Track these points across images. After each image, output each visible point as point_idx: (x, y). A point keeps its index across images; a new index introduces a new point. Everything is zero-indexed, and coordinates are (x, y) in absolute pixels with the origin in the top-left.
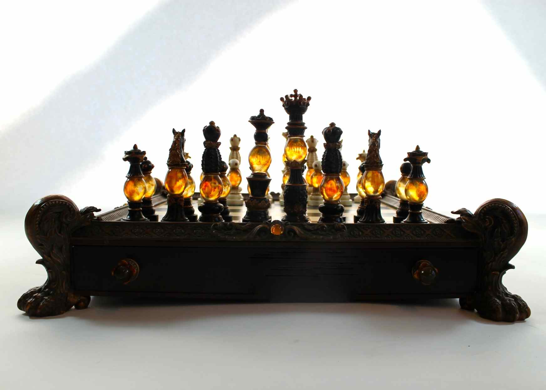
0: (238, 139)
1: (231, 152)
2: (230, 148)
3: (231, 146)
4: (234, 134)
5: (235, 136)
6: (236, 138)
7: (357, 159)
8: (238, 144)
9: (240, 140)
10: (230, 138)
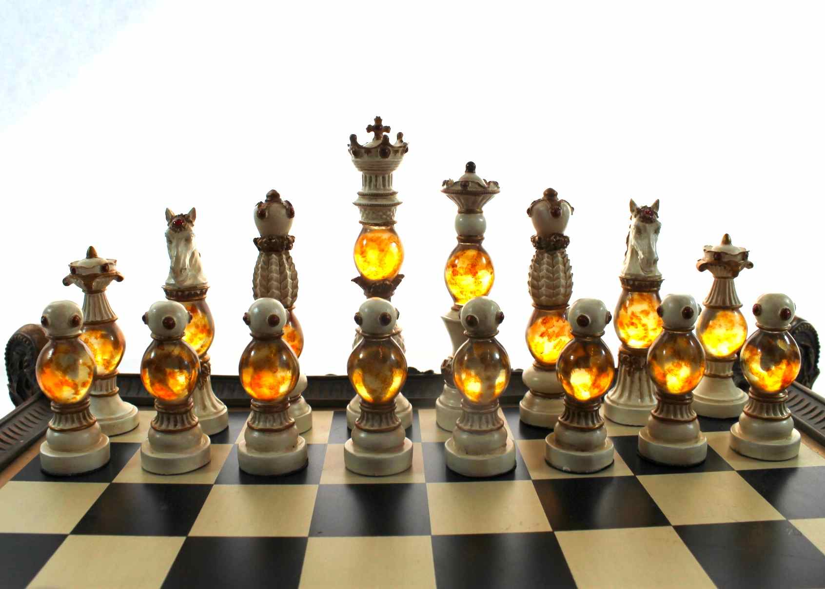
0: (284, 212)
1: (261, 255)
2: (256, 241)
3: (258, 235)
4: (267, 190)
5: (274, 197)
6: (275, 206)
7: (702, 268)
8: (287, 225)
9: (291, 213)
10: (252, 209)
